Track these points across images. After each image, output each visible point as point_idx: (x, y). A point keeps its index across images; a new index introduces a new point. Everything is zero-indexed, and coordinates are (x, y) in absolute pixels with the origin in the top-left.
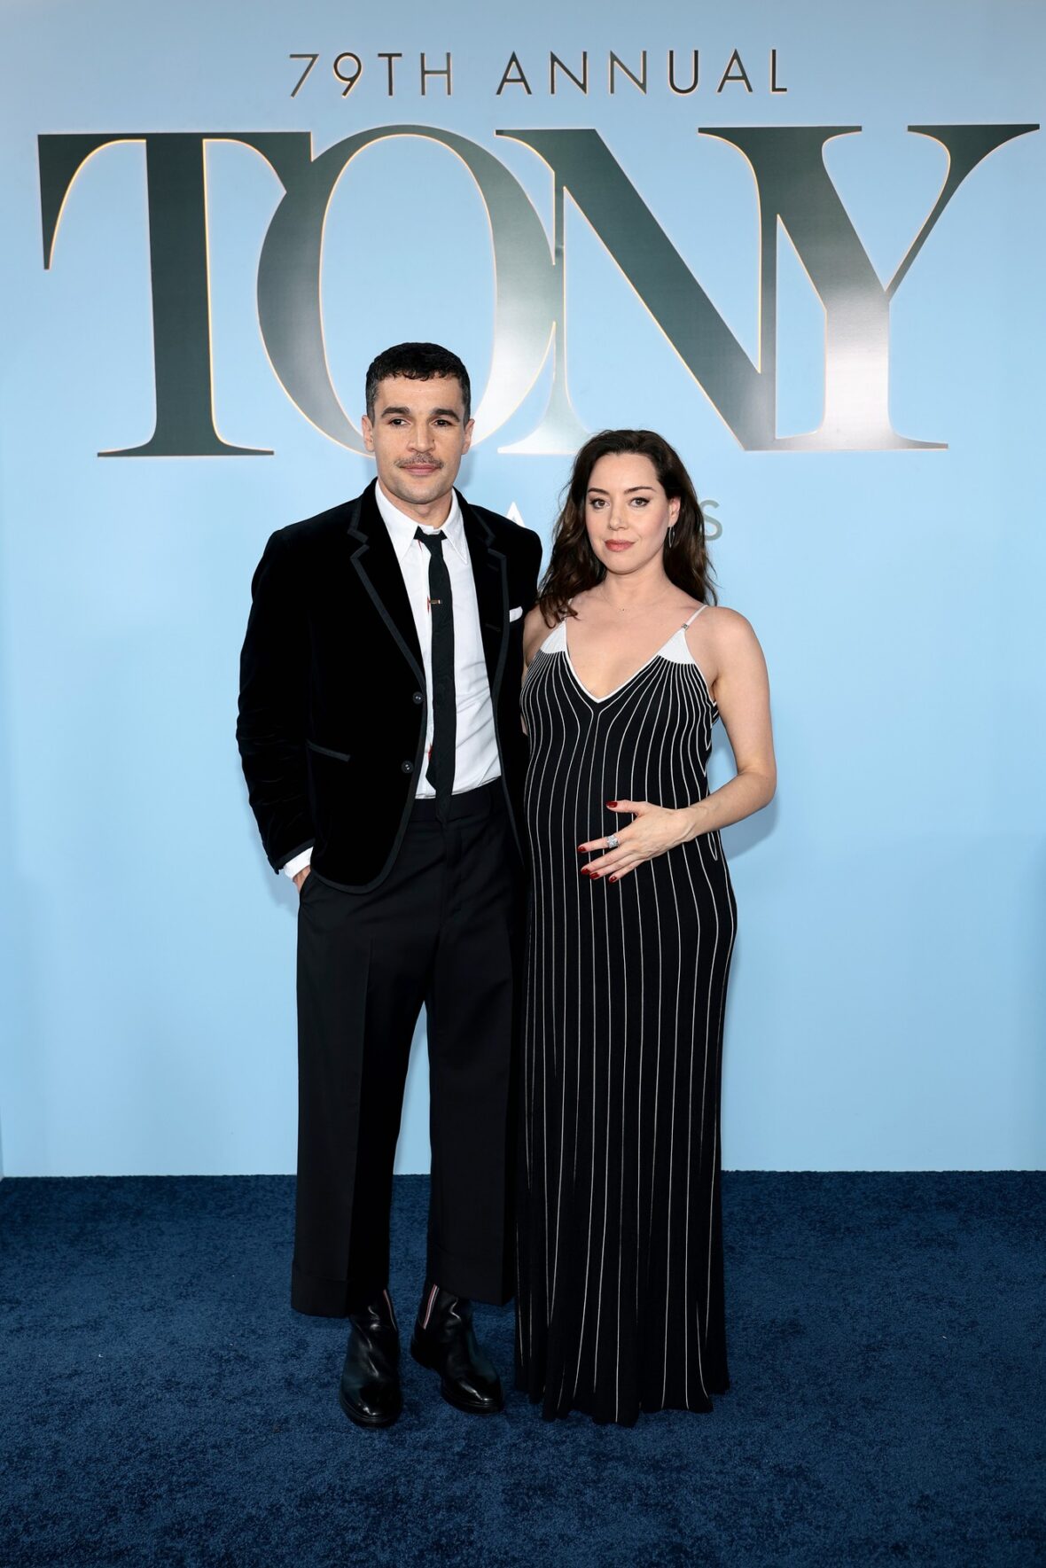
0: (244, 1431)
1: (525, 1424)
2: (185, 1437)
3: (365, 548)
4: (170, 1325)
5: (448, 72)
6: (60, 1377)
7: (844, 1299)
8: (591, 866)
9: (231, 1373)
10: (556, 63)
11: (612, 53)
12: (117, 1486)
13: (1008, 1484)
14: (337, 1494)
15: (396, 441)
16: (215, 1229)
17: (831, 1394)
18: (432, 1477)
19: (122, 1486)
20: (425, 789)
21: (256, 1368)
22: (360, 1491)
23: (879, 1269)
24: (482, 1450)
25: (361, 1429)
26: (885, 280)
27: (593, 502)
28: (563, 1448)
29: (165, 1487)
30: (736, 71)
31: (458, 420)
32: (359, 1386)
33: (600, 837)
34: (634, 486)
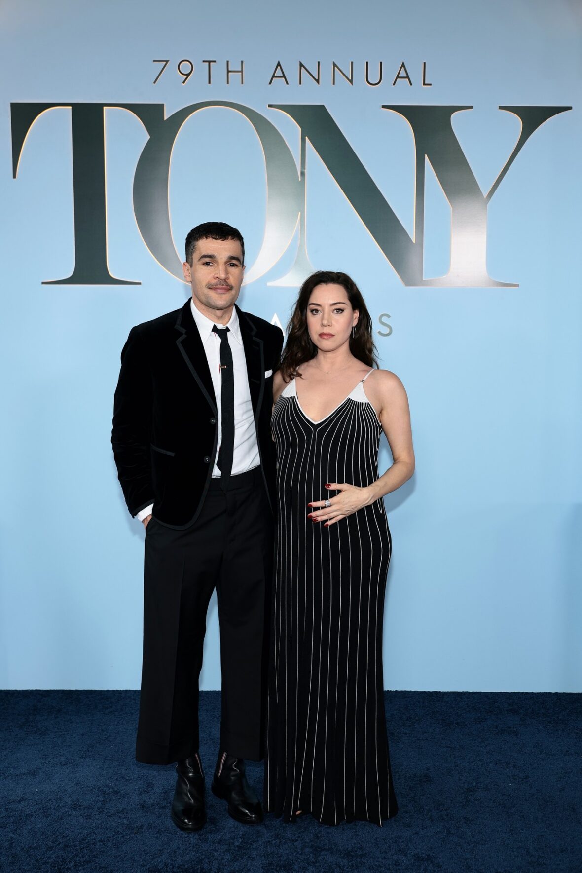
0: (117, 833)
1: (275, 830)
2: (84, 836)
3: (184, 336)
4: (76, 774)
5: (242, 71)
6: (14, 801)
7: (455, 763)
8: (313, 514)
9: (111, 800)
10: (302, 68)
11: (334, 62)
12: (46, 863)
13: (544, 866)
14: (170, 868)
16: (102, 720)
17: (447, 815)
18: (223, 859)
19: (48, 862)
20: (216, 472)
21: (124, 797)
22: (182, 867)
23: (475, 746)
24: (251, 844)
25: (183, 832)
26: (485, 192)
27: (312, 311)
28: (296, 844)
29: (73, 863)
30: (403, 74)
31: (240, 263)
32: (182, 808)
33: (319, 501)
34: (336, 302)
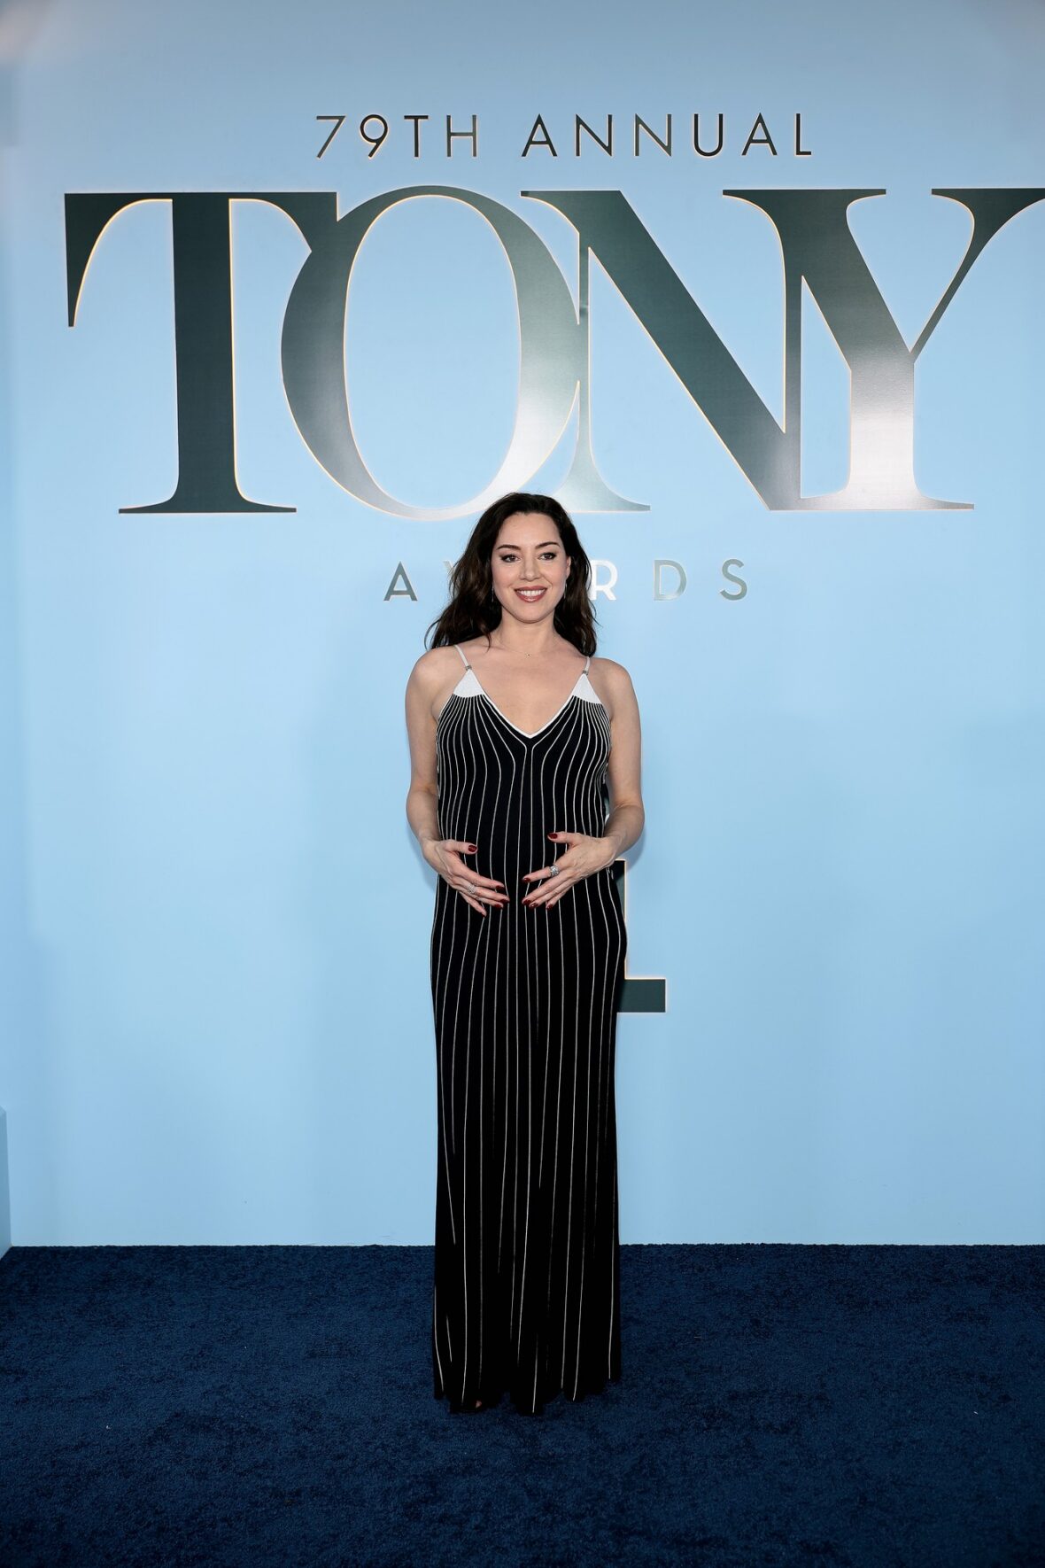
0: (255, 1504)
2: (194, 1510)
5: (474, 134)
6: (66, 1448)
7: (873, 1374)
9: (242, 1445)
10: (581, 126)
11: (637, 116)
16: (227, 1299)
17: (861, 1470)
18: (449, 1551)
21: (267, 1440)
23: (909, 1343)
26: (910, 341)
27: (502, 557)
30: (760, 134)
34: (544, 542)
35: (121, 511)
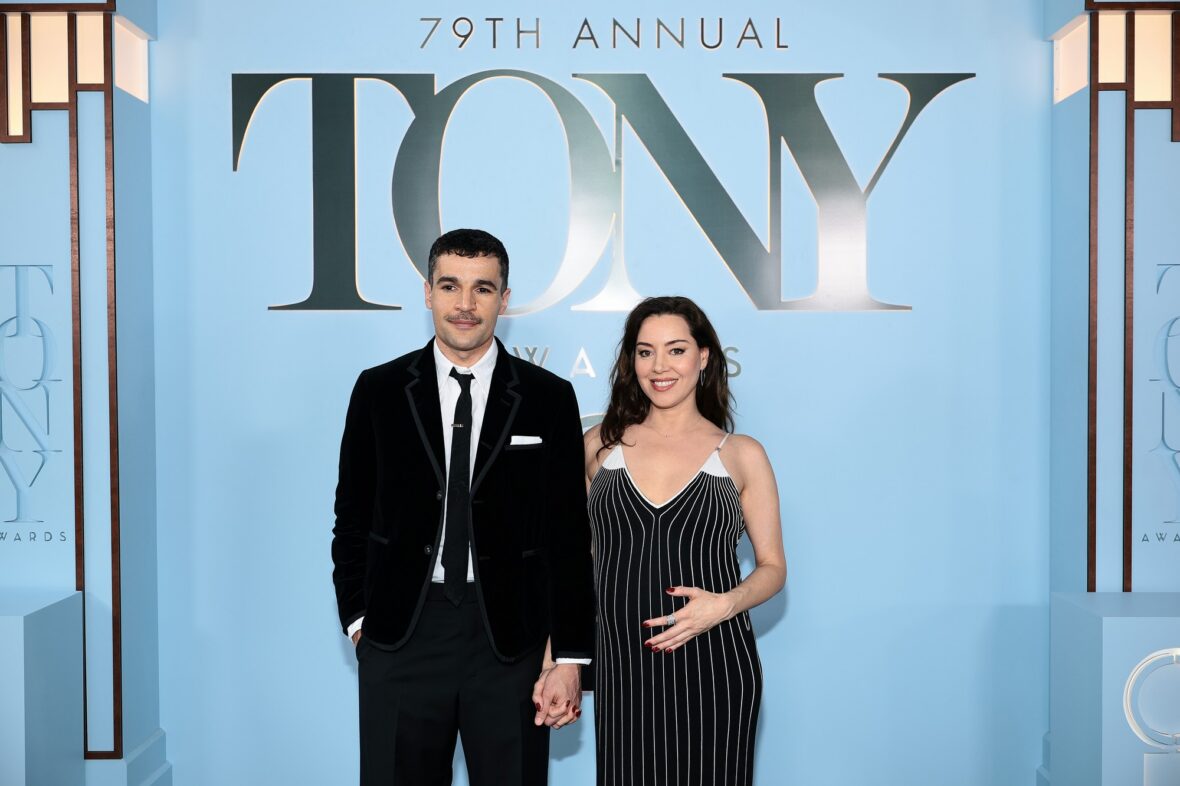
3: (416, 381)
5: (537, 32)
8: (652, 640)
10: (617, 26)
11: (658, 20)
15: (447, 301)
20: (439, 574)
26: (863, 185)
27: (641, 353)
30: (750, 34)
31: (496, 289)
33: (660, 616)
34: (673, 339)
35: (270, 308)
